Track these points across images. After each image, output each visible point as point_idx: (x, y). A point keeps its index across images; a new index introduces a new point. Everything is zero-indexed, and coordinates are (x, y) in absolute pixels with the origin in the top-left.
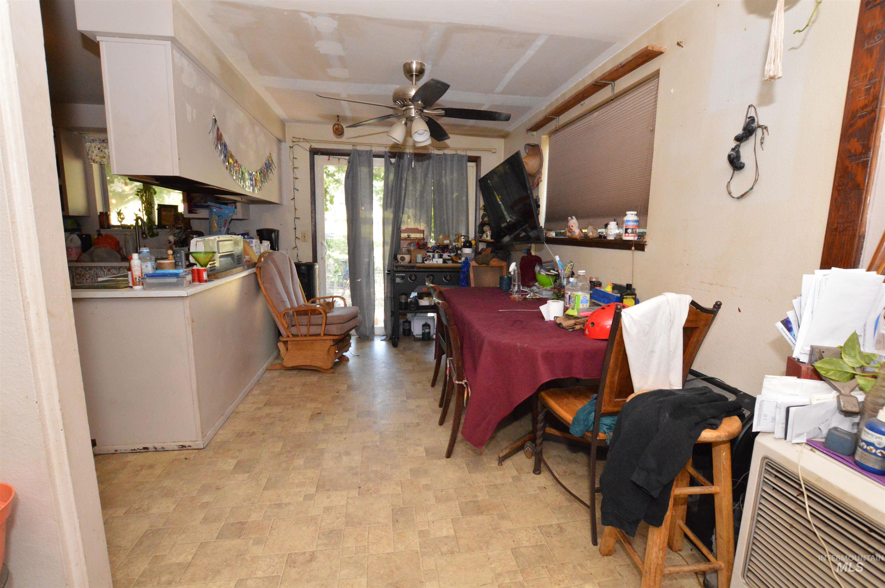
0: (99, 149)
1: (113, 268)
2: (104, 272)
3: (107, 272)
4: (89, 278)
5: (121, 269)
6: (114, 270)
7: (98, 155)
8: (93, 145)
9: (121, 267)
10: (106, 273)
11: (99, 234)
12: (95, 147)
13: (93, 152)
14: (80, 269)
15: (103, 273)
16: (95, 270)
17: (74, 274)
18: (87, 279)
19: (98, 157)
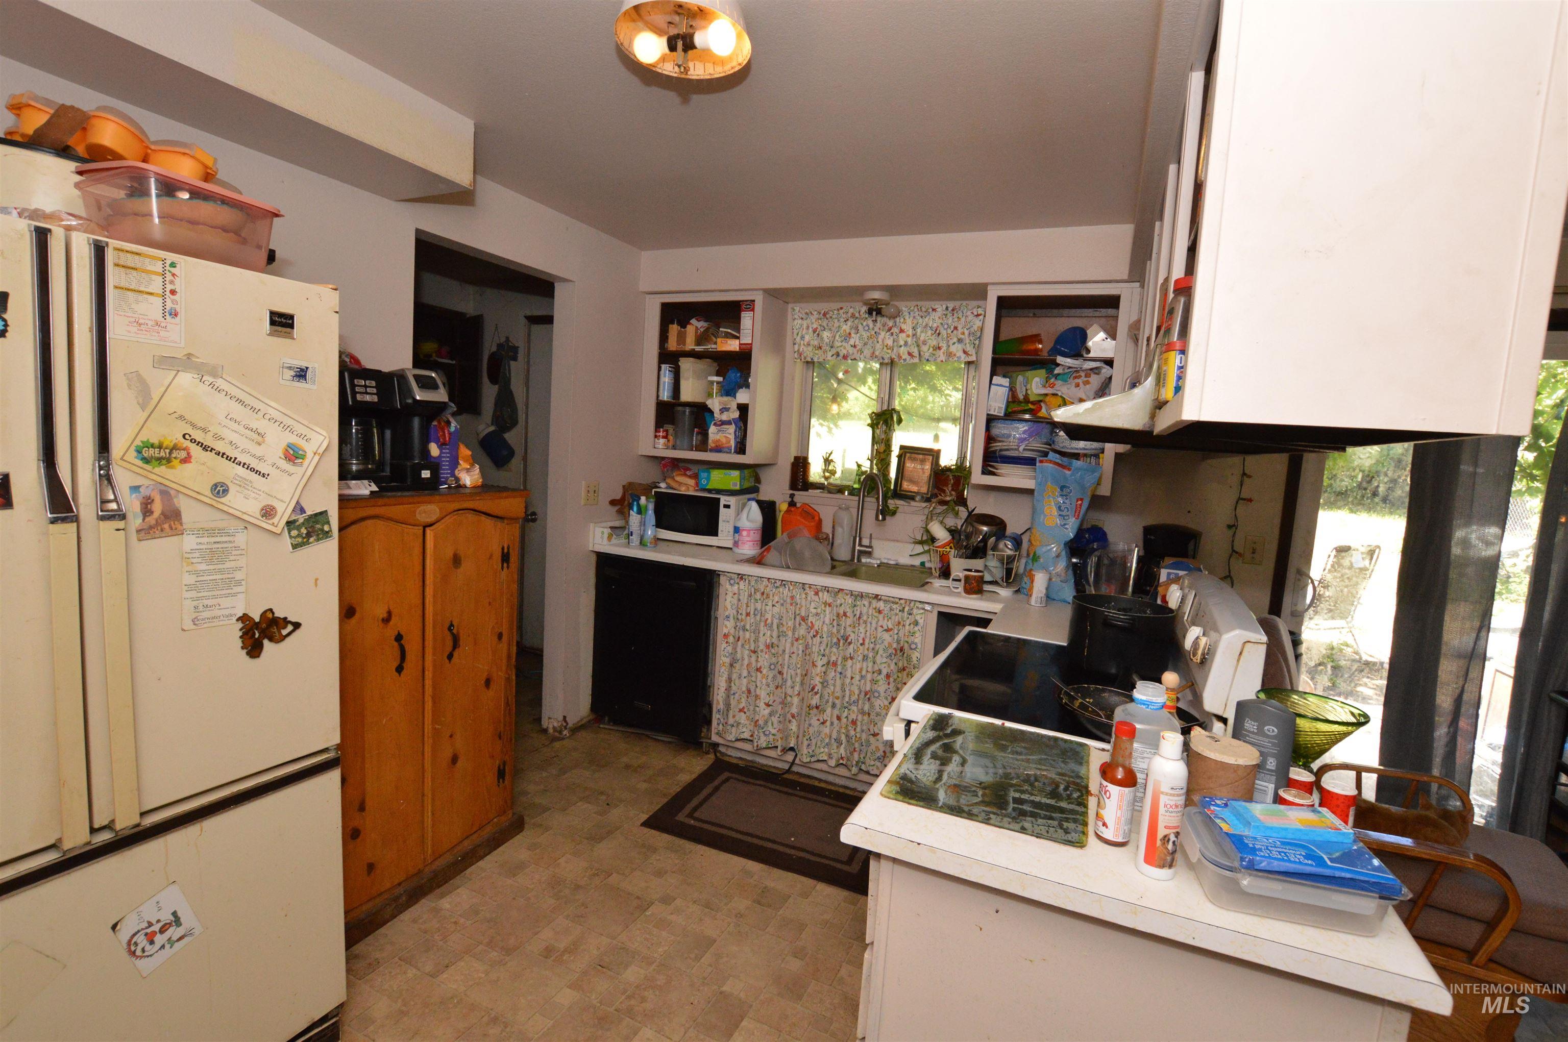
0: (815, 331)
1: (827, 589)
2: (806, 594)
3: (813, 596)
4: (777, 602)
5: (840, 595)
6: (826, 593)
7: (812, 342)
8: (805, 323)
9: (841, 590)
10: (809, 598)
11: (792, 504)
12: (808, 328)
13: (802, 338)
14: (765, 582)
15: (804, 596)
16: (791, 588)
17: (753, 590)
18: (773, 606)
19: (810, 348)
